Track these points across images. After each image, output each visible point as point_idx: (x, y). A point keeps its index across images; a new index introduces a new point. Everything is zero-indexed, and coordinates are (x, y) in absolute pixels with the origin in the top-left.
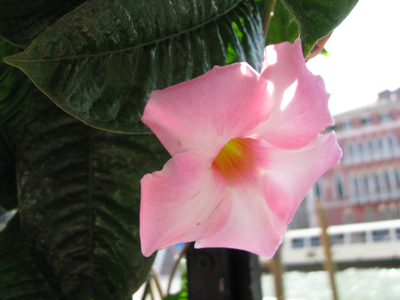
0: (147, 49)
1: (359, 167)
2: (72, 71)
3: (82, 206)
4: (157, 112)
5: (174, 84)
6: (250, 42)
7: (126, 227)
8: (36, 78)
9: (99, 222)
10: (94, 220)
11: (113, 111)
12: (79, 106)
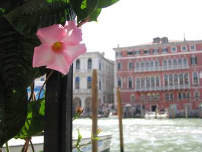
0: (39, 16)
1: (140, 74)
2: (19, 20)
3: (15, 60)
4: (40, 33)
5: (46, 27)
6: (70, 16)
7: (28, 67)
8: (10, 21)
9: (19, 65)
10: (18, 65)
11: (29, 32)
12: (20, 29)
